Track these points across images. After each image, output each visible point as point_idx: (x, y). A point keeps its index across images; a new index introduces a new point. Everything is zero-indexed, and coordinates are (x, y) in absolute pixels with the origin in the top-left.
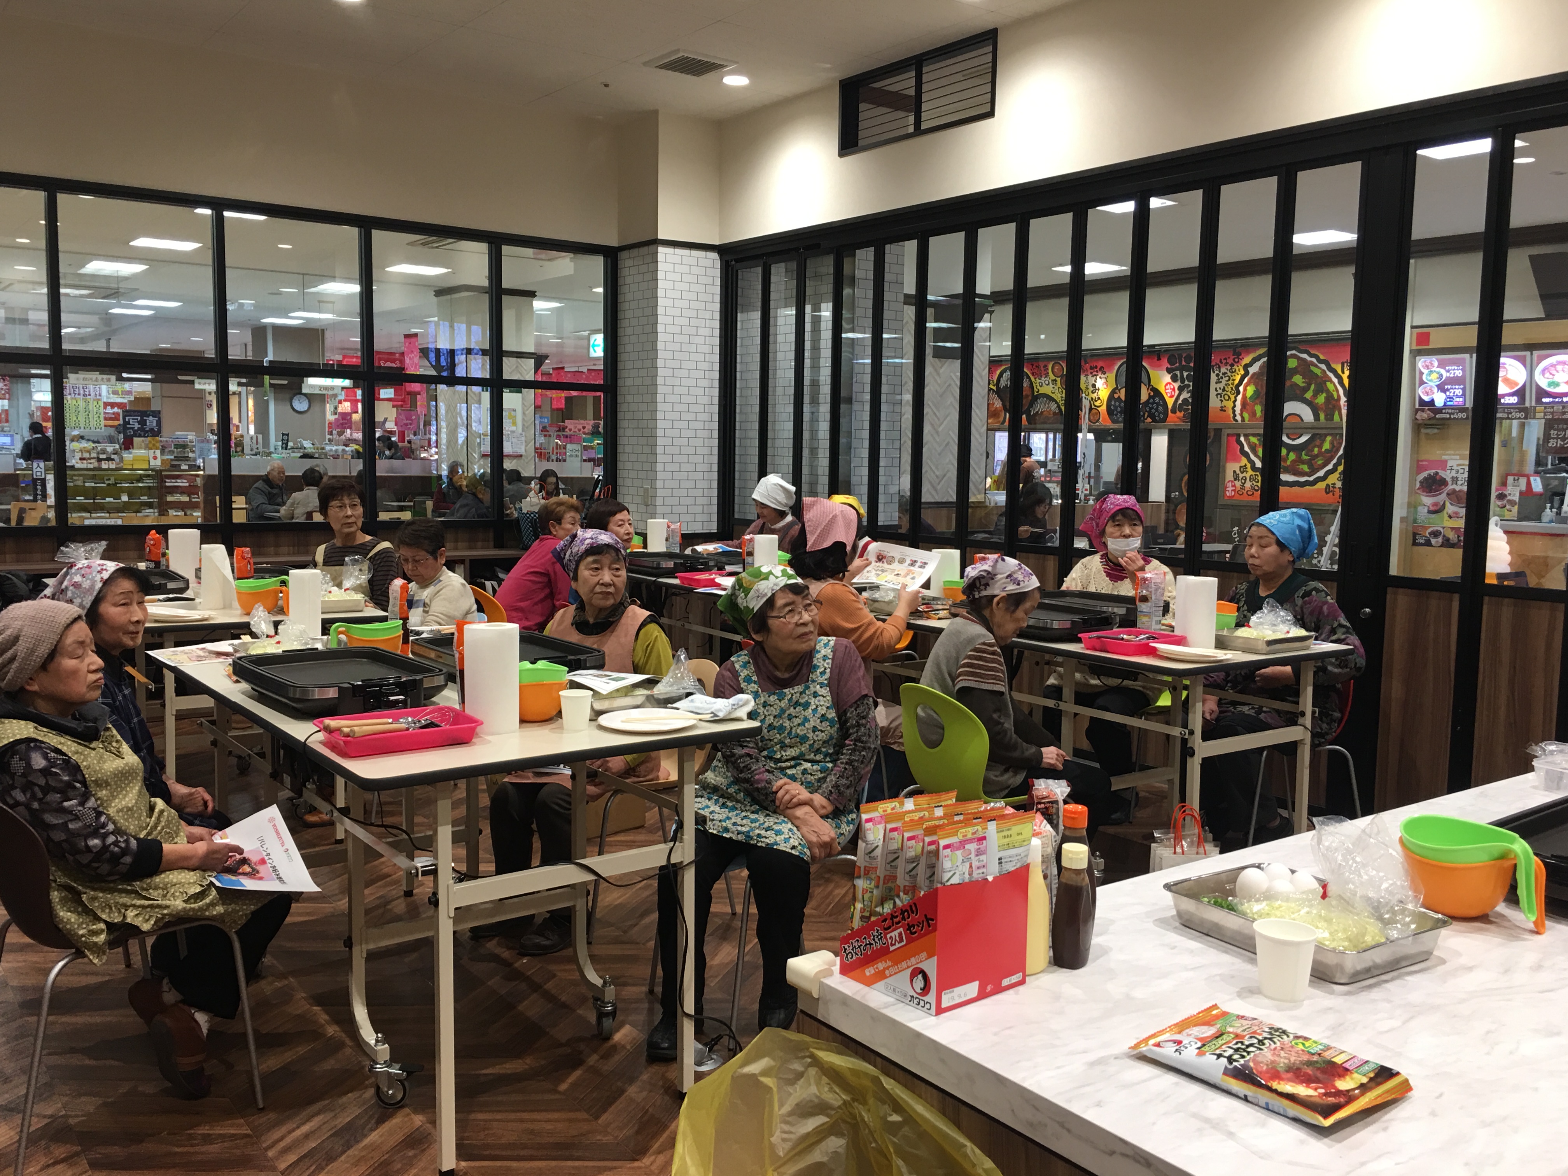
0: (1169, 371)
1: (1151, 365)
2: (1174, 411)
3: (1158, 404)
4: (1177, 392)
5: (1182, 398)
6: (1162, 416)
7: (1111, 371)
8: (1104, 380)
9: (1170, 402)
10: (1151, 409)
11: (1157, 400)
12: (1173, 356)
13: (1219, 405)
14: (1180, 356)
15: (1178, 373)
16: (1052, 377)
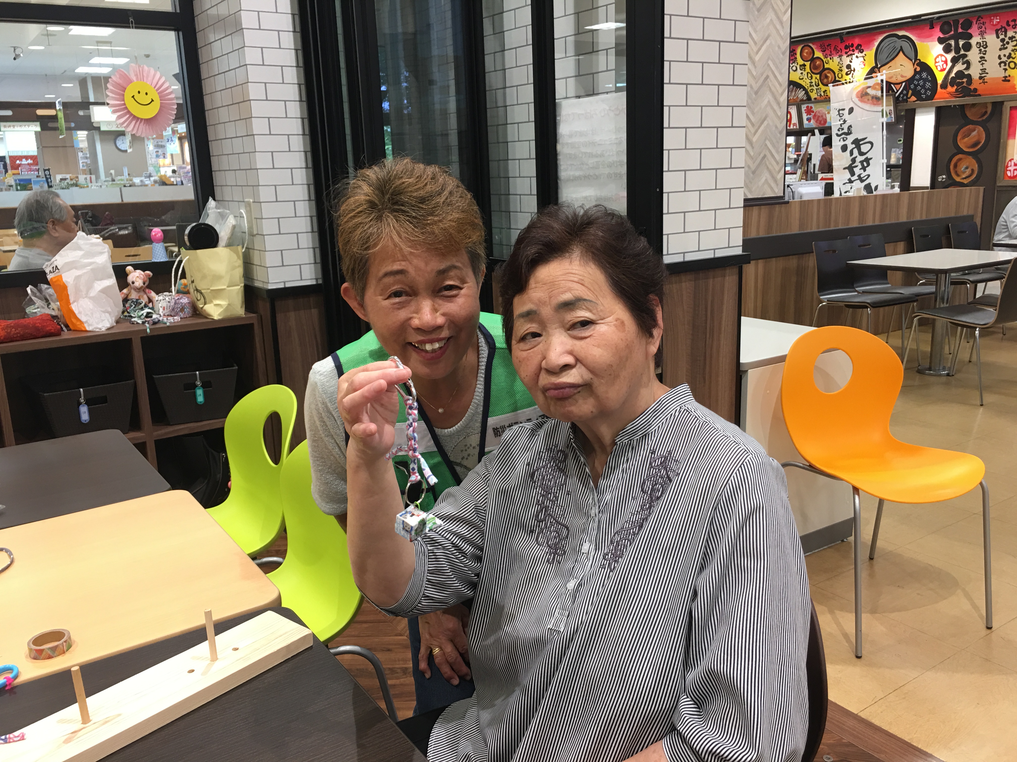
0: (941, 41)
1: (919, 36)
2: (944, 86)
3: (925, 80)
4: (950, 64)
5: (955, 70)
6: (929, 93)
7: (869, 48)
8: (862, 59)
9: (940, 77)
10: (916, 86)
11: (924, 75)
12: (948, 23)
13: (1002, 74)
14: (956, 22)
15: (952, 42)
16: (800, 62)
